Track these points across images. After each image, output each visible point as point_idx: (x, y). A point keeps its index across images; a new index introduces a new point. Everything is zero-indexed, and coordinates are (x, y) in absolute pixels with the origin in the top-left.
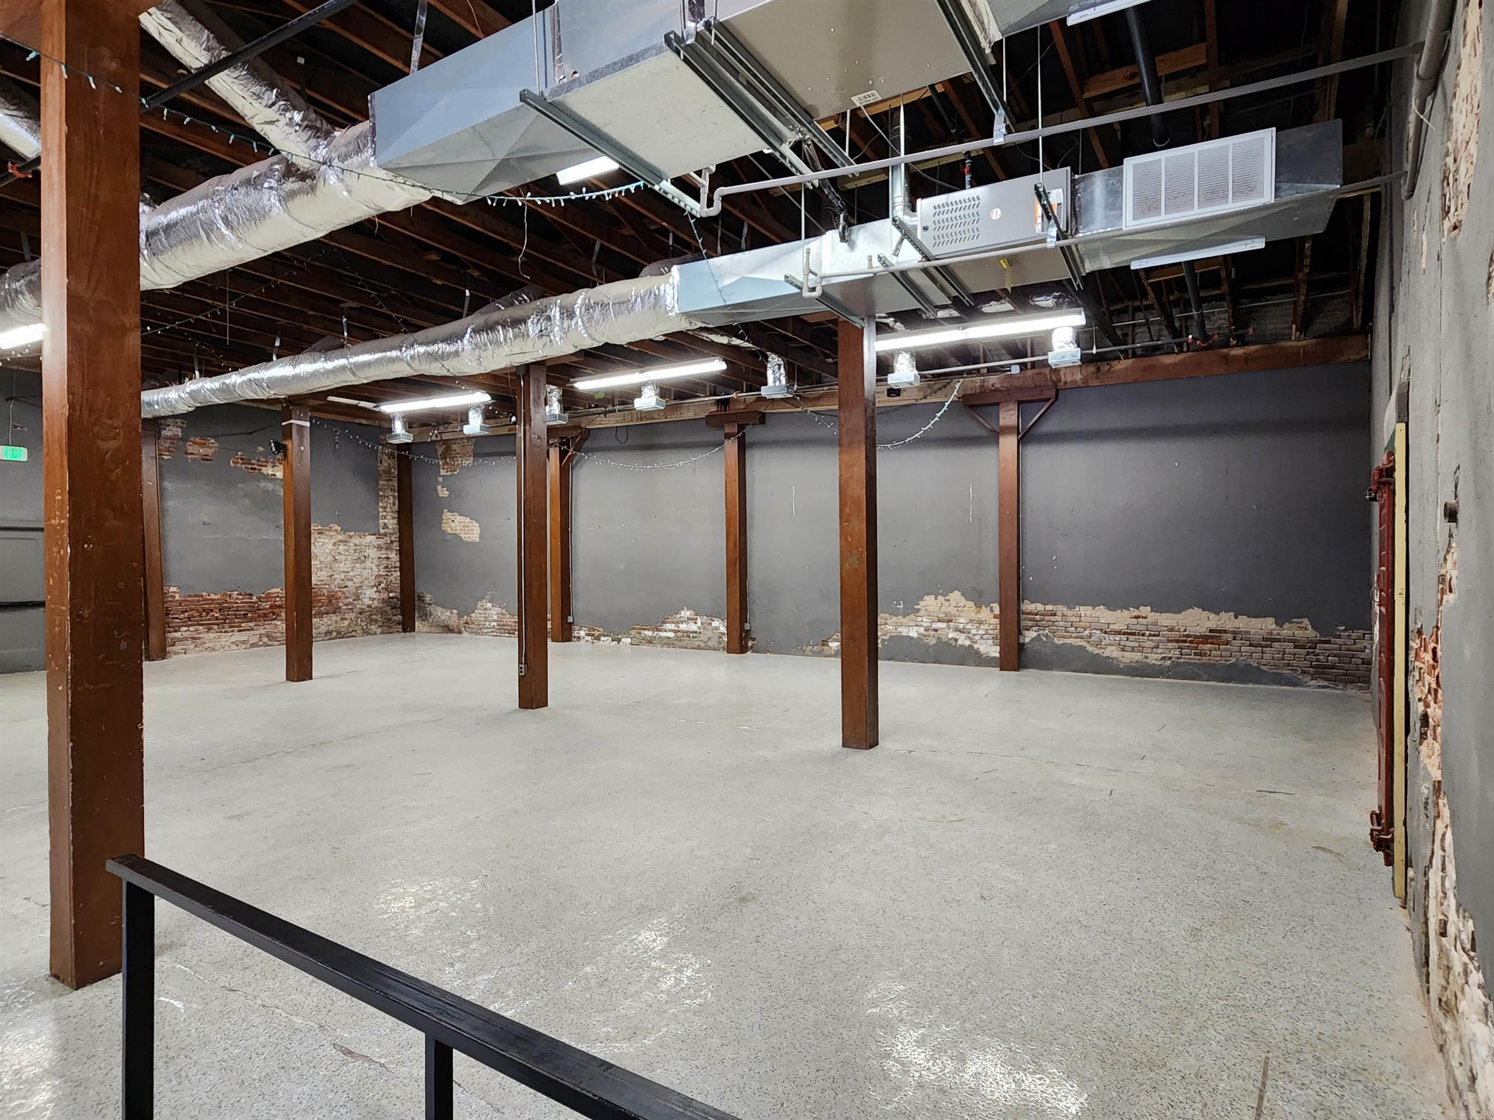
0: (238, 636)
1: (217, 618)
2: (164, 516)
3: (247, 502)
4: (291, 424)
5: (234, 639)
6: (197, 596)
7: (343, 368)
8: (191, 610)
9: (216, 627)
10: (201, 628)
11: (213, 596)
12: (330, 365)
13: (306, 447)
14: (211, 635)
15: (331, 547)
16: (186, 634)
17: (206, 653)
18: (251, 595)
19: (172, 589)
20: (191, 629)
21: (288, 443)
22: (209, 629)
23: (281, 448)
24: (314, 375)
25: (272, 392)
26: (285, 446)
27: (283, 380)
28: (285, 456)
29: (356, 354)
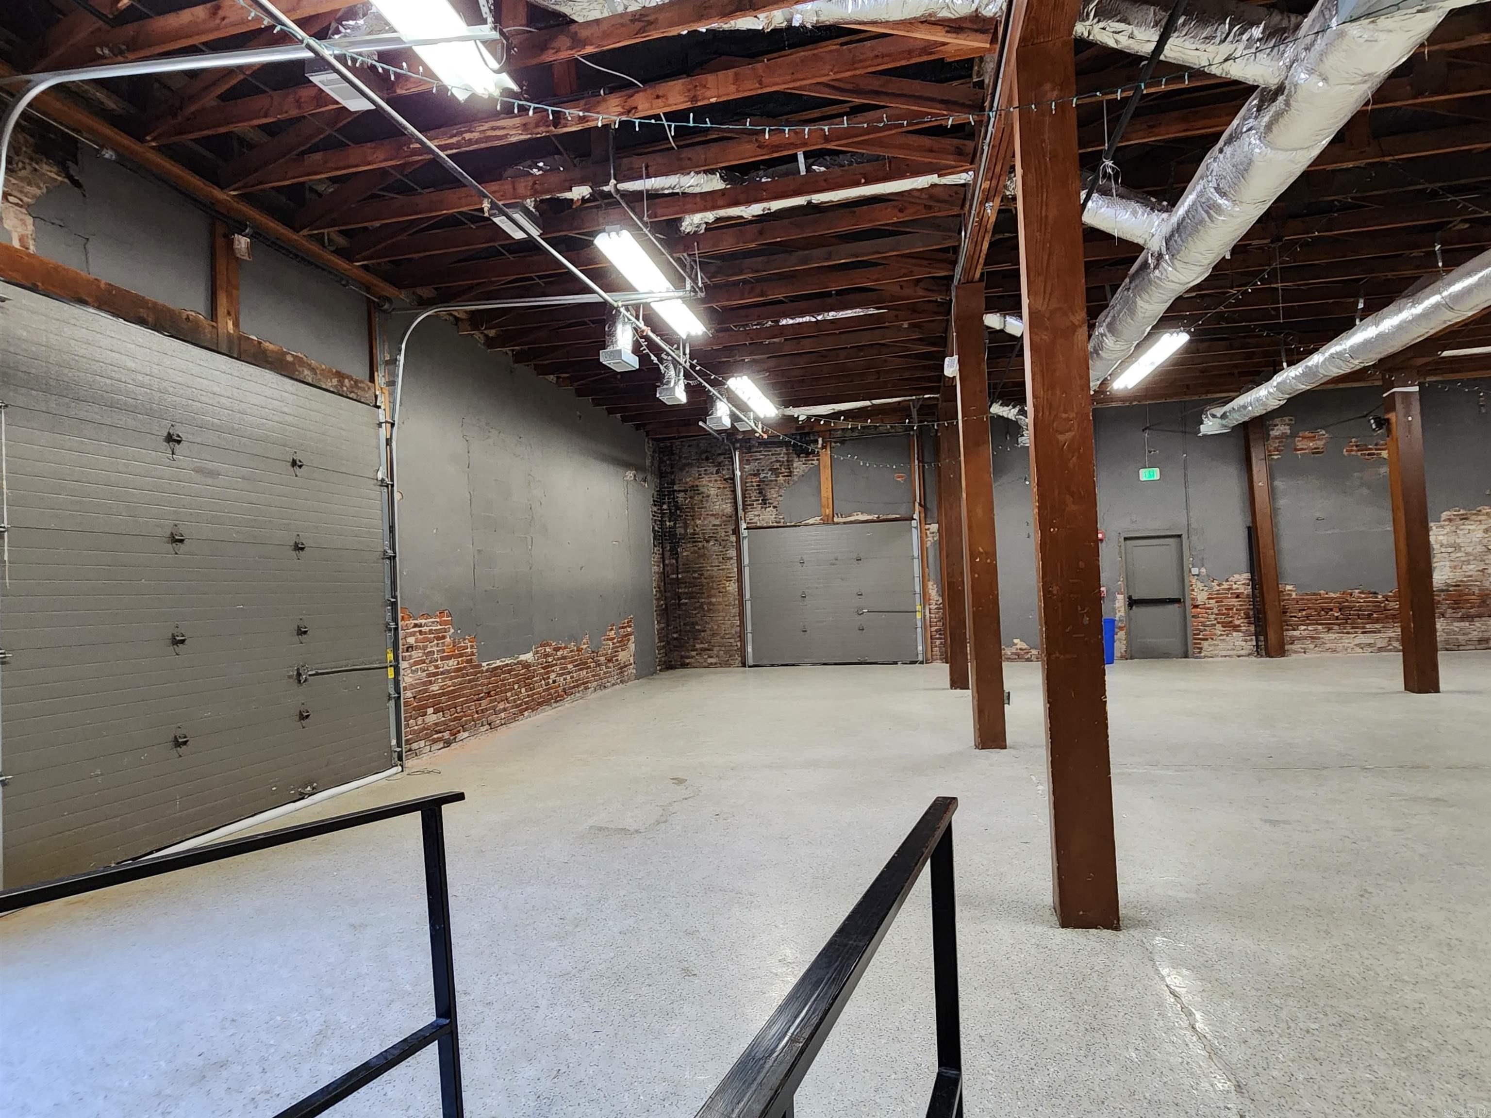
0: (1362, 639)
1: (1337, 618)
2: (1276, 515)
3: (1365, 491)
4: (1394, 393)
5: (1357, 641)
6: (1314, 594)
7: (1437, 306)
8: (1309, 608)
9: (1336, 627)
10: (1320, 627)
11: (1332, 595)
12: (1419, 309)
13: (1415, 418)
14: (1332, 636)
15: (1480, 534)
16: (1305, 633)
17: (1328, 654)
18: (1375, 593)
19: (1289, 587)
20: (1310, 628)
21: (1392, 416)
22: (1329, 629)
23: (1383, 423)
24: (1400, 327)
25: (1357, 362)
26: (1388, 421)
27: (1367, 344)
28: (1389, 431)
29: (1451, 284)
